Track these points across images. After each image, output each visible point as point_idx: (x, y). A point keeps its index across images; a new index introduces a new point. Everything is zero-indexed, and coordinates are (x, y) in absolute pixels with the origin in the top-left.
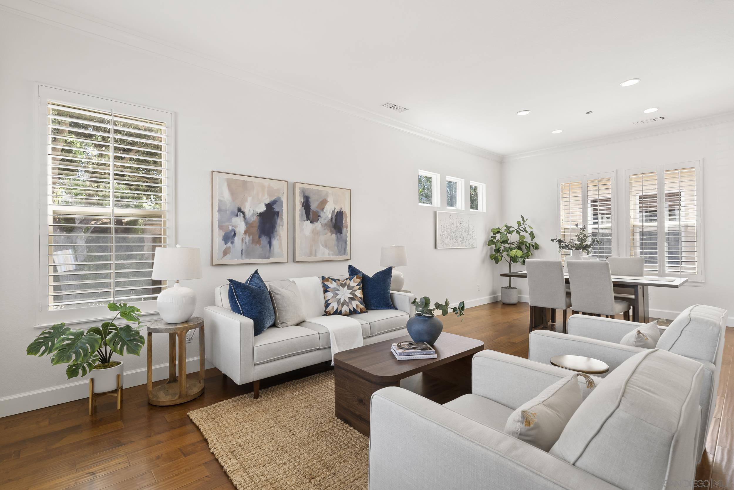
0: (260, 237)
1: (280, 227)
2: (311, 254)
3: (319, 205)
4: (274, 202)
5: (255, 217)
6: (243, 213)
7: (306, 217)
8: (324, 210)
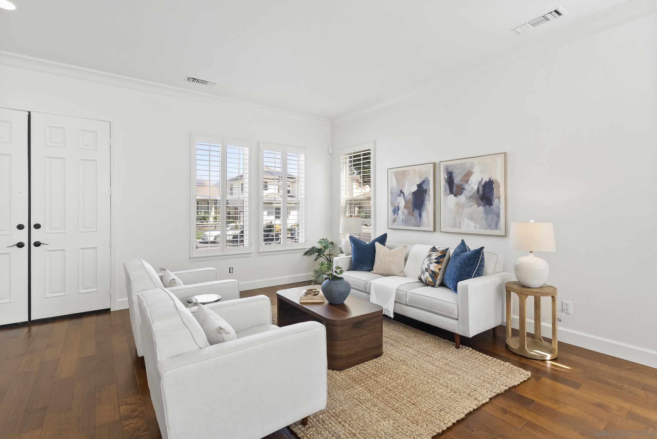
0: (413, 210)
1: (428, 202)
2: (455, 226)
3: (463, 178)
4: (423, 182)
5: (410, 196)
6: (403, 193)
7: (450, 191)
8: (469, 182)
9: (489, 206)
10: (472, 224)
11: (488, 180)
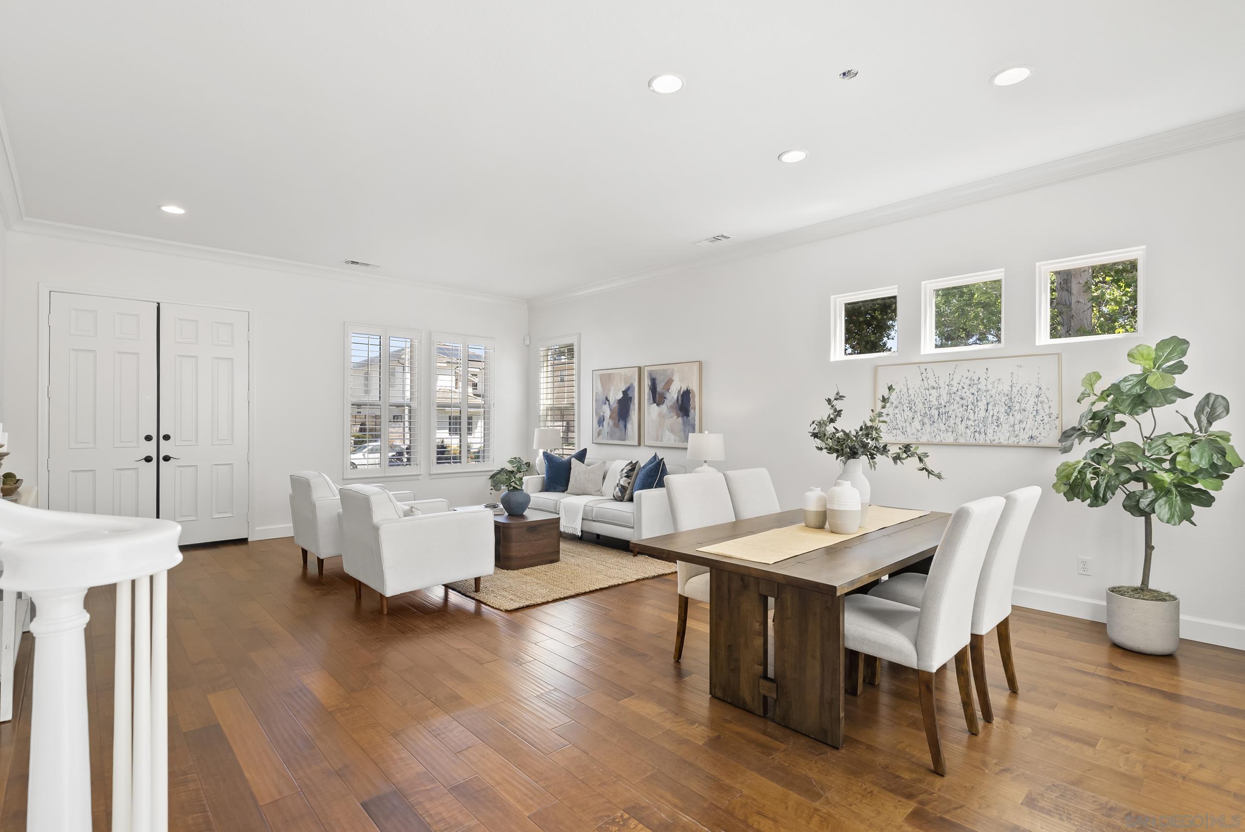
0: (619, 421)
1: (633, 412)
2: (657, 439)
3: (664, 386)
4: (628, 389)
5: (616, 404)
6: (609, 401)
7: (653, 400)
8: (670, 391)
9: (687, 417)
10: (672, 437)
11: (685, 389)
